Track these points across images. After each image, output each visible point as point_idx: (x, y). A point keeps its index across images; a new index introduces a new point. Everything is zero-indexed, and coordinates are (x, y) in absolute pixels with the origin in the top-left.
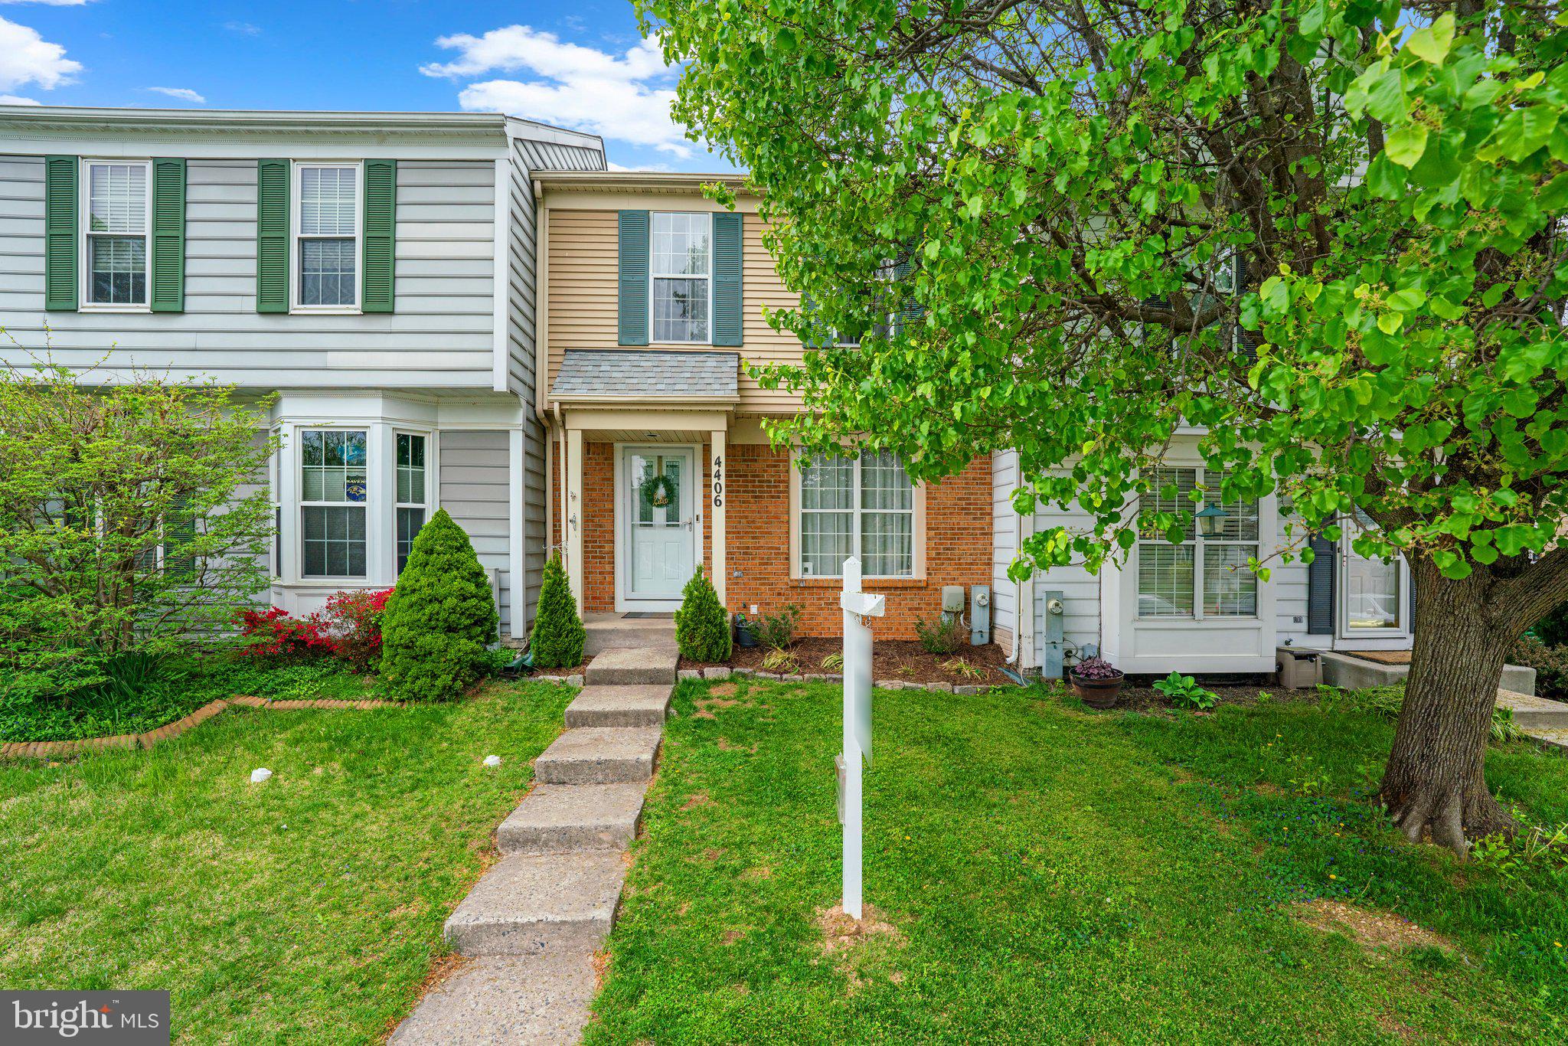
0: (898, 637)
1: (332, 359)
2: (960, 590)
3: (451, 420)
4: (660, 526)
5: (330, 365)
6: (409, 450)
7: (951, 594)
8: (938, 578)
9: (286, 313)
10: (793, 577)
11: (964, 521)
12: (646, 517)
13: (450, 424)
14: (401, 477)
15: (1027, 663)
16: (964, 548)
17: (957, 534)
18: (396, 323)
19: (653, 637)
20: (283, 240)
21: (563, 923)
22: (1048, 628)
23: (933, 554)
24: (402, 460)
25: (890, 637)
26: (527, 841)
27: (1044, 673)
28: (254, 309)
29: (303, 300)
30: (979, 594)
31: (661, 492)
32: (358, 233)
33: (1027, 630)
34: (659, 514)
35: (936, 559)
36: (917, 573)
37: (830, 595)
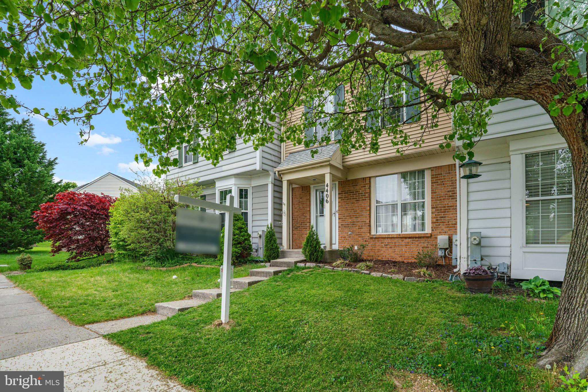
3: (255, 182)
5: (223, 170)
6: (243, 194)
8: (436, 232)
10: (372, 234)
14: (241, 202)
15: (463, 272)
18: (236, 154)
22: (471, 252)
24: (241, 197)
33: (464, 254)
35: (436, 222)
36: (428, 230)
37: (386, 241)
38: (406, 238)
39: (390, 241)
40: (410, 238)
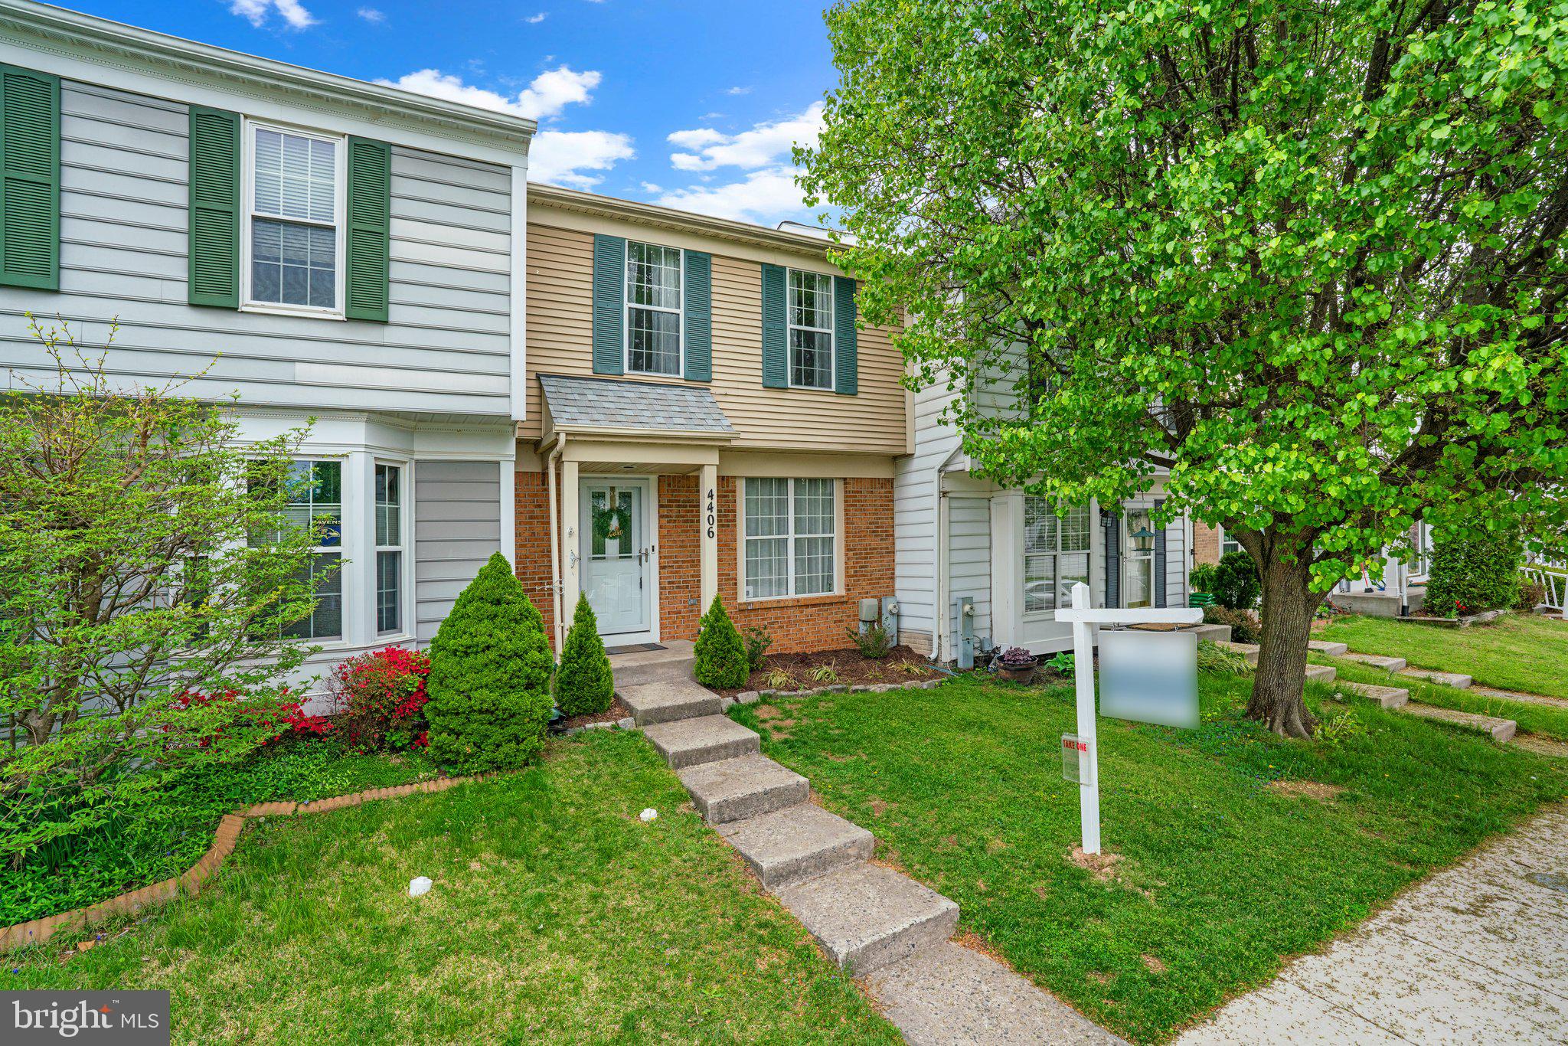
0: (826, 648)
1: (301, 372)
2: (875, 601)
3: (429, 449)
4: (613, 559)
5: (299, 379)
6: (387, 481)
7: (868, 606)
8: (855, 593)
9: (235, 309)
10: (739, 601)
11: (874, 542)
12: (599, 550)
13: (430, 453)
14: (380, 514)
15: (946, 658)
16: (874, 565)
17: (868, 553)
18: (389, 334)
19: (660, 671)
20: (231, 215)
21: (928, 920)
22: (964, 628)
23: (852, 572)
24: (380, 496)
25: (821, 648)
26: (790, 872)
27: (960, 665)
28: (184, 298)
29: (256, 296)
30: (889, 605)
31: (614, 523)
32: (339, 220)
33: (945, 631)
34: (612, 546)
35: (853, 576)
36: (839, 590)
37: (772, 615)
38: (807, 606)
39: (778, 613)
40: (814, 606)
